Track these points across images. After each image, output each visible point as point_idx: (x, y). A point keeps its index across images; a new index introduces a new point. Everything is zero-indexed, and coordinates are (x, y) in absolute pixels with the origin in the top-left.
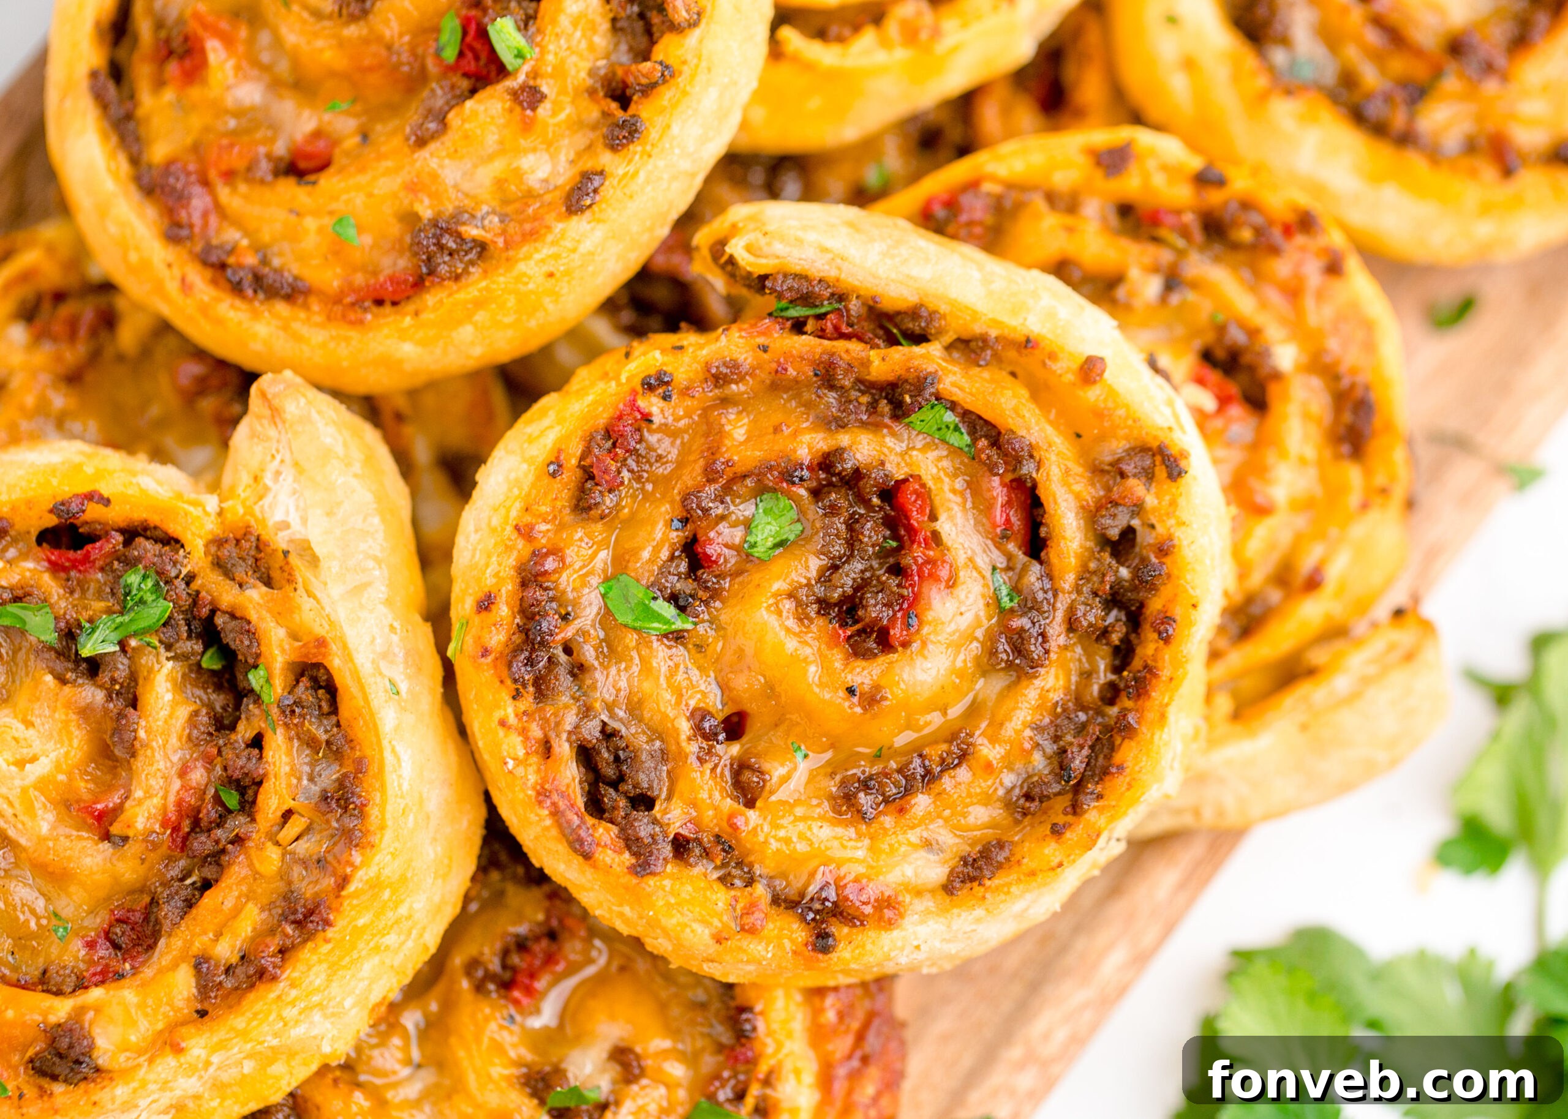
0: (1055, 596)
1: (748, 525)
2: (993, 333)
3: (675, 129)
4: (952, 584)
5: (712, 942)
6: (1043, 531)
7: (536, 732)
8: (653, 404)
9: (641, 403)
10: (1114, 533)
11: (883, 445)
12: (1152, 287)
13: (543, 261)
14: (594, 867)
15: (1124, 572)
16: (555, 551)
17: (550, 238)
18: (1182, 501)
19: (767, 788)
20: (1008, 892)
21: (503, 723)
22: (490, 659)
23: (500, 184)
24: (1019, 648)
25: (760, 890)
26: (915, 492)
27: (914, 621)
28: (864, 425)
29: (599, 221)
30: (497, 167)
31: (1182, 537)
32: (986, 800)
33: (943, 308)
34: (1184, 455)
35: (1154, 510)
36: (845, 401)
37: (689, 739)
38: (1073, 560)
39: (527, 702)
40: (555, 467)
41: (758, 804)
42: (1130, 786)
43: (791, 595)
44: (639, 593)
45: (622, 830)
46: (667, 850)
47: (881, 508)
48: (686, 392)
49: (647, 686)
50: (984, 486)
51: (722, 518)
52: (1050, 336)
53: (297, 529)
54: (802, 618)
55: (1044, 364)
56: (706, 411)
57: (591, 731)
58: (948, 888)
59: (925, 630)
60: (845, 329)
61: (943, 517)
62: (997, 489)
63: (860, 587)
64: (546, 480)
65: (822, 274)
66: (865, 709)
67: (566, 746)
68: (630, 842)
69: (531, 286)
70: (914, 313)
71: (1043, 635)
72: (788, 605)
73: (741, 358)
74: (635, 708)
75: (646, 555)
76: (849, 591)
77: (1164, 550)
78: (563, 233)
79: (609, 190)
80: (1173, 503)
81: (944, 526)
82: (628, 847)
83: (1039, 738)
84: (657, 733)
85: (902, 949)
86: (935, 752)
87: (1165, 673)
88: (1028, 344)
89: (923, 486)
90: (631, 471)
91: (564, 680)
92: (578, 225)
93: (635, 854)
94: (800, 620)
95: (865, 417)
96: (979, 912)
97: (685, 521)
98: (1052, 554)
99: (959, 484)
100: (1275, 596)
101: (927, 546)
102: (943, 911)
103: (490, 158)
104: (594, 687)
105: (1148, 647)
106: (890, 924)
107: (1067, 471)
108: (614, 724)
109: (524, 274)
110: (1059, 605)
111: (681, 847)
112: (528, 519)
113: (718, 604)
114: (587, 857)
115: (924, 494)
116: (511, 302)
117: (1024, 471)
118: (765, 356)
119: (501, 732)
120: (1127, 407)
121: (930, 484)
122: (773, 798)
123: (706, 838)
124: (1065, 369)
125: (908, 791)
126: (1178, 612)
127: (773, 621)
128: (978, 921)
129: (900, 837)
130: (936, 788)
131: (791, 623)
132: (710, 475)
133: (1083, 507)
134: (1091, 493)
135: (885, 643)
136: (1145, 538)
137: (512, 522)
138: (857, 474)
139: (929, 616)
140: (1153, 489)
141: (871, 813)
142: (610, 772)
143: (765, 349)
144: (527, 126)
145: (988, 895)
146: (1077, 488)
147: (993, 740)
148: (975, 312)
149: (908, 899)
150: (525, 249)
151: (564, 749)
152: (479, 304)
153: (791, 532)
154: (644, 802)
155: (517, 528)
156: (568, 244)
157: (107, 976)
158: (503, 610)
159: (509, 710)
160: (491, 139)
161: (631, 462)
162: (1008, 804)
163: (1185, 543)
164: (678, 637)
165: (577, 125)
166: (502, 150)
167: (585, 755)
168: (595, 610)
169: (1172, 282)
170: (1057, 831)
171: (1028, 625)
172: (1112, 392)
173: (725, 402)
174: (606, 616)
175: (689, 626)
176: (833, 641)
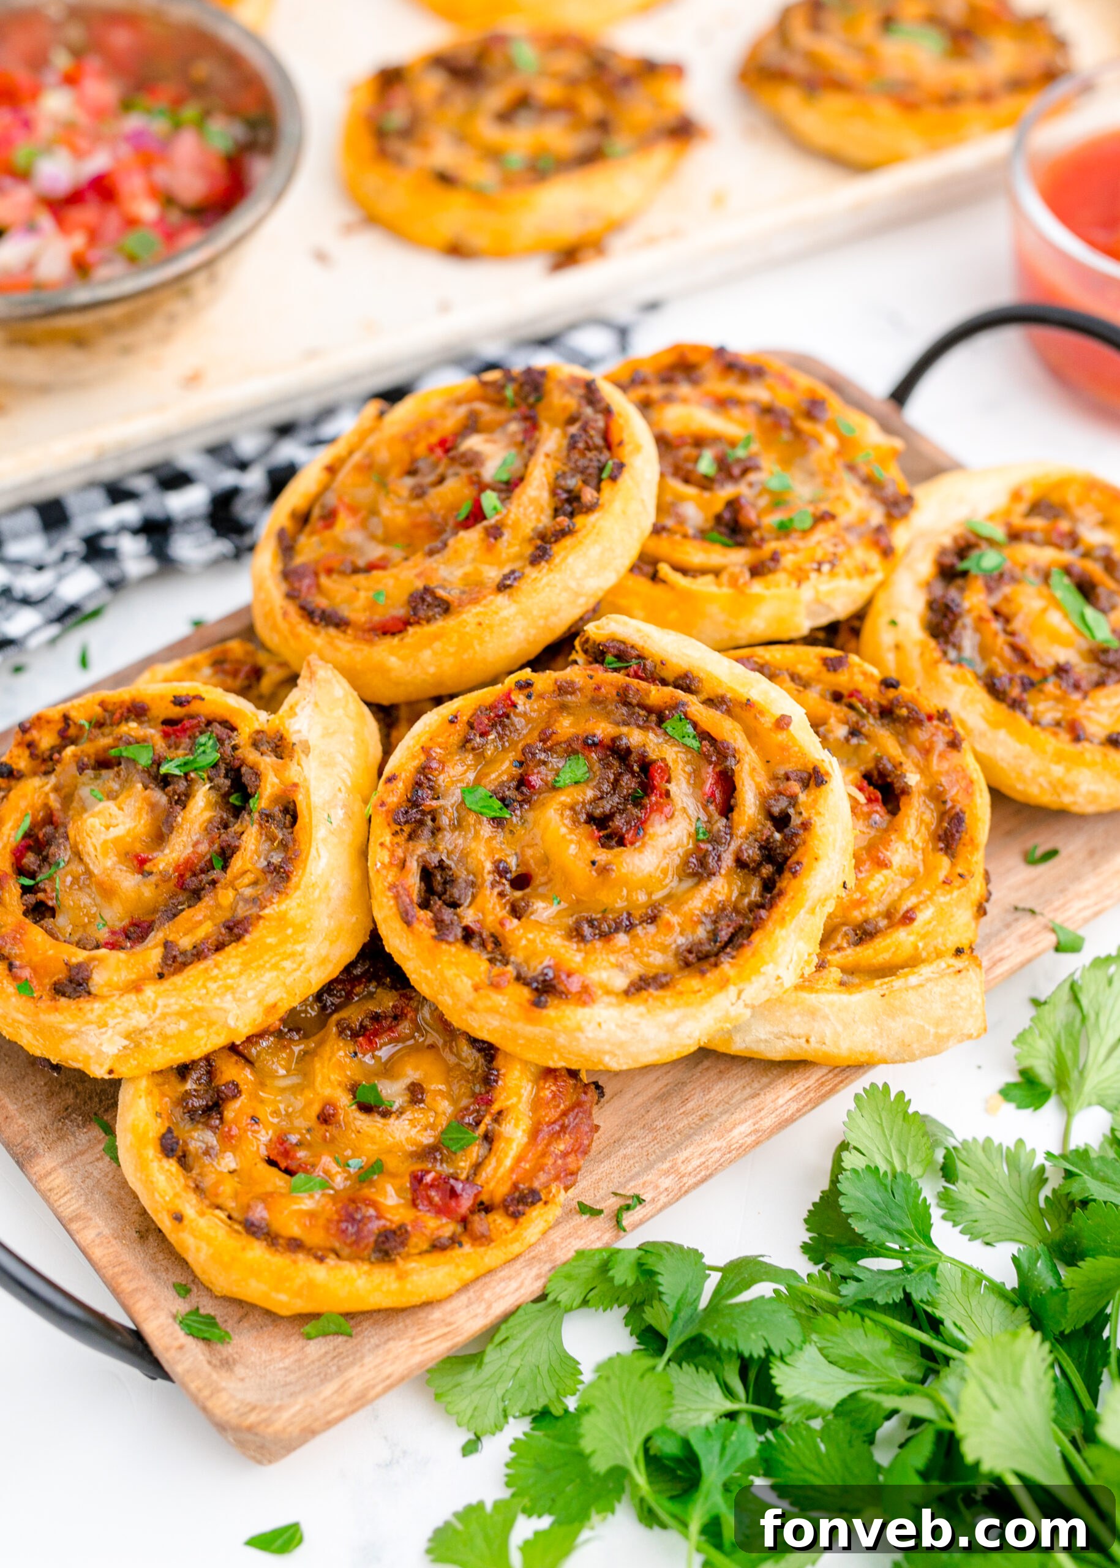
0: (731, 838)
1: (558, 768)
2: (729, 696)
3: (570, 560)
4: (670, 818)
5: (471, 989)
6: (732, 801)
7: (400, 853)
8: (519, 698)
9: (513, 697)
10: (776, 810)
11: (647, 736)
12: (842, 731)
13: (477, 614)
14: (412, 932)
15: (778, 836)
16: (442, 763)
17: (484, 602)
18: (821, 801)
19: (530, 909)
20: (664, 1003)
21: (382, 844)
22: (384, 809)
23: (467, 577)
24: (702, 863)
25: (510, 968)
26: (660, 767)
27: (641, 833)
28: (639, 727)
29: (515, 602)
30: (468, 568)
31: (817, 821)
32: (663, 949)
33: (702, 675)
34: (829, 775)
35: (804, 803)
36: (631, 712)
37: (489, 873)
38: (746, 819)
39: (401, 839)
40: (454, 719)
41: (523, 919)
42: (753, 955)
43: (572, 809)
44: (485, 797)
45: (435, 915)
46: (459, 932)
47: (639, 776)
48: (541, 696)
49: (473, 845)
50: (703, 771)
51: (544, 763)
52: (762, 702)
53: (304, 734)
54: (575, 822)
55: (755, 717)
56: (550, 711)
57: (434, 859)
58: (627, 993)
59: (647, 837)
60: (640, 673)
61: (673, 784)
62: (709, 775)
63: (614, 811)
64: (447, 724)
65: (633, 643)
66: (599, 874)
67: (415, 864)
68: (439, 924)
69: (468, 629)
70: (685, 676)
71: (719, 857)
72: (568, 813)
73: (577, 680)
74: (464, 856)
75: (493, 776)
76: (607, 812)
77: (806, 826)
78: (491, 602)
79: (525, 584)
80: (815, 801)
81: (673, 788)
82: (436, 926)
83: (704, 919)
84: (472, 870)
85: (589, 1022)
86: (637, 914)
87: (790, 894)
88: (749, 704)
89: (667, 765)
90: (498, 733)
91: (426, 833)
92: (501, 599)
93: (438, 931)
94: (574, 822)
95: (641, 723)
96: (642, 1009)
97: (521, 764)
98: (735, 815)
99: (688, 768)
100: (883, 923)
101: (661, 796)
102: (620, 1005)
103: (466, 564)
104: (442, 839)
105: (785, 883)
106: (585, 1004)
107: (754, 769)
108: (448, 862)
109: (465, 621)
110: (733, 843)
111: (468, 935)
112: (430, 744)
113: (526, 807)
114: (408, 923)
115: (666, 769)
116: (455, 638)
117: (728, 763)
118: (591, 681)
119: (379, 849)
120: (800, 747)
121: (670, 764)
122: (533, 917)
123: (485, 935)
124: (767, 722)
125: (616, 932)
126: (805, 861)
127: (557, 820)
128: (641, 1015)
129: (604, 956)
130: (633, 932)
131: (567, 822)
132: (542, 736)
133: (760, 794)
134: (768, 787)
135: (621, 843)
136: (796, 821)
137: (421, 744)
138: (628, 751)
139: (651, 831)
140: (806, 792)
141: (589, 937)
142: (439, 888)
143: (591, 677)
144: (490, 549)
145: (650, 1000)
146: (758, 780)
147: (676, 913)
148: (720, 681)
149: (600, 992)
150: (468, 607)
151: (414, 866)
152: (437, 637)
153: (582, 778)
154: (454, 905)
155: (422, 748)
156: (493, 607)
157: (113, 946)
158: (400, 785)
159: (387, 839)
160: (470, 555)
161: (499, 728)
162: (677, 955)
163: (818, 824)
164: (499, 821)
166: (474, 560)
167: (426, 874)
168: (455, 798)
169: (854, 732)
170: (702, 974)
171: (710, 848)
172: (790, 738)
173: (563, 708)
174: (462, 804)
175: (508, 816)
176: (591, 837)
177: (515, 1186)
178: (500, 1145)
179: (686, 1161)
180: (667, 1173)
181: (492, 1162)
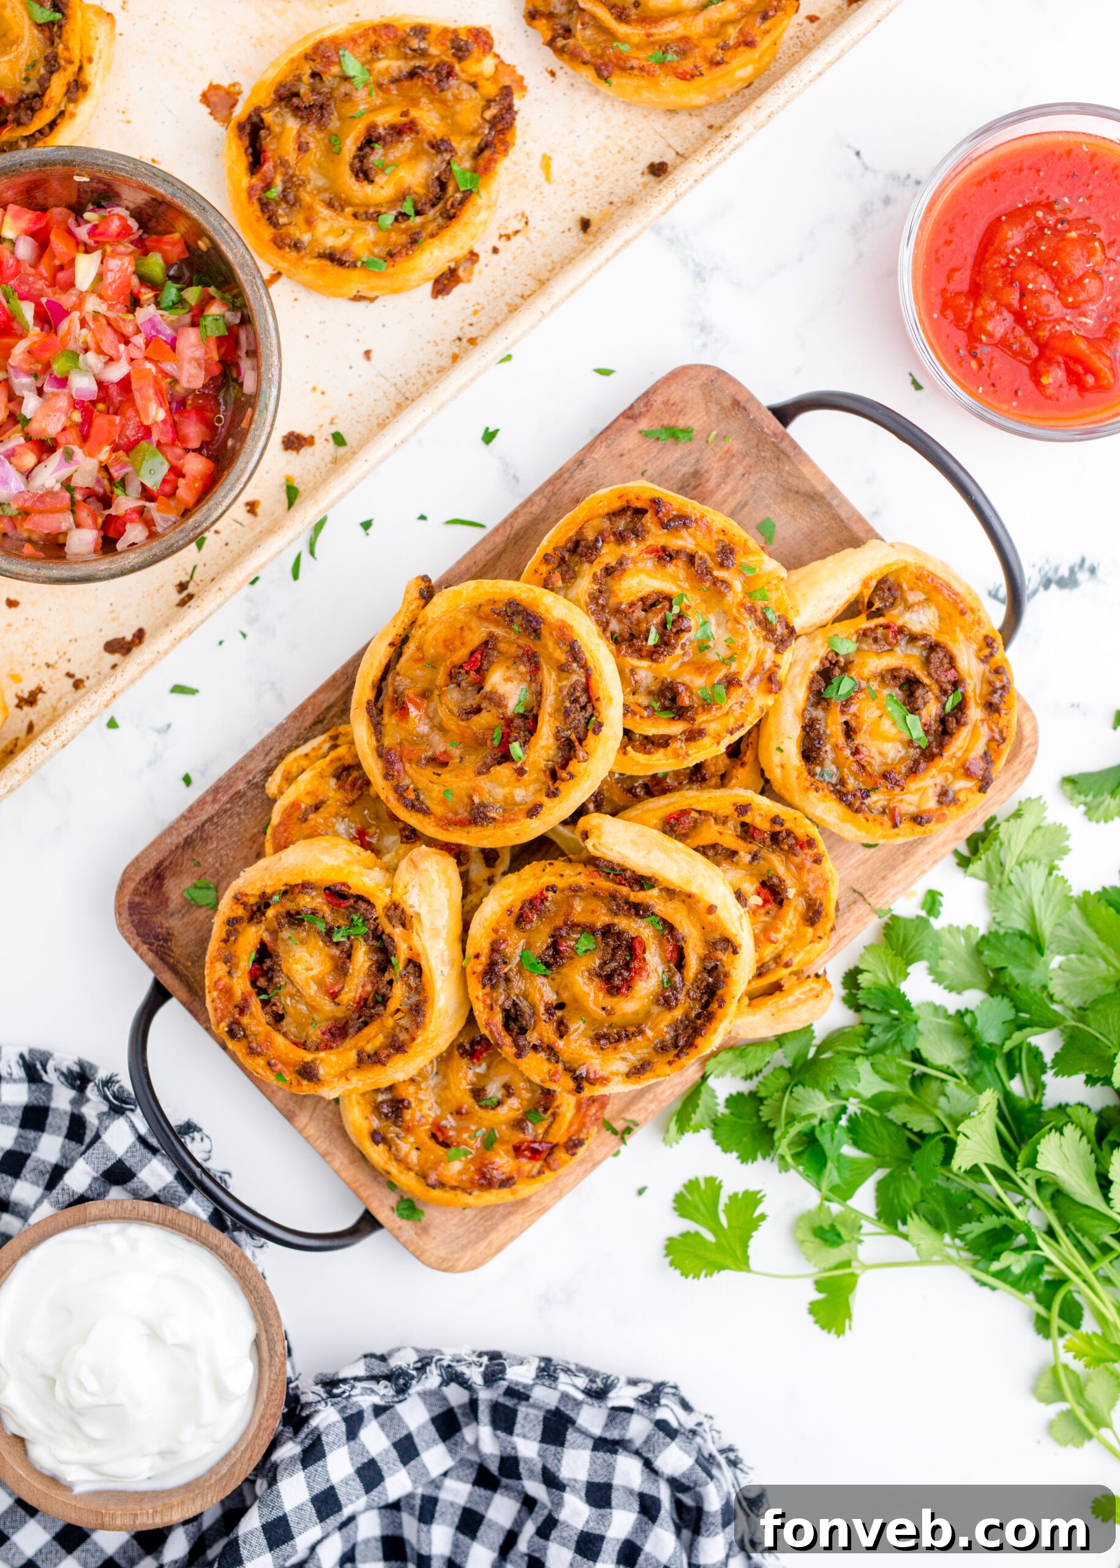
0: (684, 985)
1: (577, 941)
2: (678, 889)
3: (572, 794)
4: (647, 976)
6: (683, 962)
7: (489, 1002)
8: (550, 894)
9: (545, 893)
10: (710, 967)
11: (631, 924)
12: (748, 858)
13: (516, 830)
15: (711, 981)
16: (506, 939)
17: (519, 823)
18: (736, 961)
19: (569, 1032)
21: (477, 997)
23: (506, 798)
24: (667, 1001)
25: (561, 1065)
26: (639, 942)
27: (630, 988)
28: (625, 916)
29: (539, 820)
30: (506, 791)
31: (733, 972)
32: (647, 1047)
33: (660, 879)
34: (740, 946)
35: (726, 962)
36: (618, 905)
37: (543, 1014)
38: (693, 974)
39: (488, 989)
40: (510, 911)
41: (565, 1037)
43: (588, 970)
44: (534, 960)
45: (515, 1039)
46: (530, 1048)
48: (563, 891)
49: (532, 990)
50: (665, 945)
51: (568, 938)
52: (699, 893)
53: (417, 908)
54: (590, 979)
55: (696, 904)
56: (568, 898)
57: (509, 1003)
58: (628, 1075)
59: (634, 991)
60: (624, 881)
61: (648, 952)
62: (669, 947)
63: (614, 971)
64: (506, 914)
65: (618, 861)
66: (607, 1013)
67: (499, 1007)
68: (517, 1044)
70: (649, 879)
71: (677, 998)
72: (587, 974)
73: (583, 885)
74: (526, 997)
75: (538, 945)
76: (609, 973)
77: (726, 975)
78: (524, 822)
79: (543, 811)
80: (733, 961)
81: (647, 956)
82: (517, 1046)
83: (670, 1030)
84: (533, 1006)
86: (631, 1030)
87: (718, 1018)
88: (690, 896)
89: (643, 940)
90: (537, 915)
91: (502, 984)
92: (530, 821)
93: (519, 1048)
95: (625, 914)
96: (637, 1085)
97: (554, 936)
98: (685, 971)
99: (656, 942)
100: (773, 966)
101: (641, 962)
102: (624, 1082)
103: (503, 786)
104: (513, 988)
105: (714, 1006)
106: (604, 1084)
107: (697, 944)
108: (518, 1001)
109: (508, 832)
110: (685, 989)
111: (535, 1048)
112: (498, 926)
113: (561, 968)
115: (642, 942)
117: (680, 942)
118: (593, 885)
119: (476, 1000)
120: (723, 924)
121: (646, 940)
122: (570, 1036)
123: (545, 1046)
124: (703, 907)
125: (619, 1040)
126: (727, 998)
127: (579, 979)
129: (614, 1056)
130: (629, 1041)
131: (587, 980)
132: (565, 924)
133: (700, 957)
134: (704, 952)
135: (619, 993)
136: (720, 968)
137: (491, 926)
138: (619, 933)
139: (637, 986)
140: (727, 955)
141: (605, 1046)
142: (513, 1017)
144: (518, 780)
145: (641, 1080)
146: (699, 950)
147: (651, 1029)
148: (673, 879)
149: (613, 1077)
150: (509, 824)
151: (497, 1009)
153: (592, 947)
154: (523, 1031)
155: (493, 928)
156: (525, 826)
157: (326, 1049)
158: (483, 959)
159: (480, 991)
160: (505, 780)
161: (538, 912)
162: (655, 1049)
163: (734, 974)
164: (545, 976)
165: (536, 780)
166: (507, 784)
167: (507, 1013)
168: (517, 962)
169: (756, 857)
170: (670, 1063)
171: (671, 996)
172: (718, 917)
173: (576, 898)
174: (520, 965)
175: (550, 973)
176: (601, 989)
177: (570, 1139)
178: (560, 1119)
179: (663, 1092)
180: (652, 1101)
181: (555, 1127)
